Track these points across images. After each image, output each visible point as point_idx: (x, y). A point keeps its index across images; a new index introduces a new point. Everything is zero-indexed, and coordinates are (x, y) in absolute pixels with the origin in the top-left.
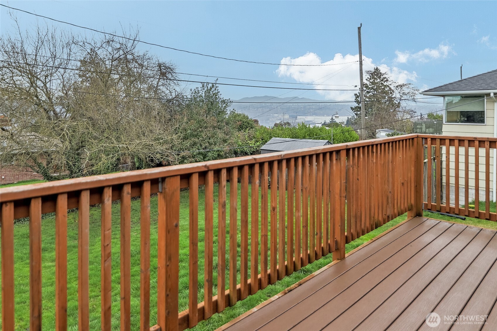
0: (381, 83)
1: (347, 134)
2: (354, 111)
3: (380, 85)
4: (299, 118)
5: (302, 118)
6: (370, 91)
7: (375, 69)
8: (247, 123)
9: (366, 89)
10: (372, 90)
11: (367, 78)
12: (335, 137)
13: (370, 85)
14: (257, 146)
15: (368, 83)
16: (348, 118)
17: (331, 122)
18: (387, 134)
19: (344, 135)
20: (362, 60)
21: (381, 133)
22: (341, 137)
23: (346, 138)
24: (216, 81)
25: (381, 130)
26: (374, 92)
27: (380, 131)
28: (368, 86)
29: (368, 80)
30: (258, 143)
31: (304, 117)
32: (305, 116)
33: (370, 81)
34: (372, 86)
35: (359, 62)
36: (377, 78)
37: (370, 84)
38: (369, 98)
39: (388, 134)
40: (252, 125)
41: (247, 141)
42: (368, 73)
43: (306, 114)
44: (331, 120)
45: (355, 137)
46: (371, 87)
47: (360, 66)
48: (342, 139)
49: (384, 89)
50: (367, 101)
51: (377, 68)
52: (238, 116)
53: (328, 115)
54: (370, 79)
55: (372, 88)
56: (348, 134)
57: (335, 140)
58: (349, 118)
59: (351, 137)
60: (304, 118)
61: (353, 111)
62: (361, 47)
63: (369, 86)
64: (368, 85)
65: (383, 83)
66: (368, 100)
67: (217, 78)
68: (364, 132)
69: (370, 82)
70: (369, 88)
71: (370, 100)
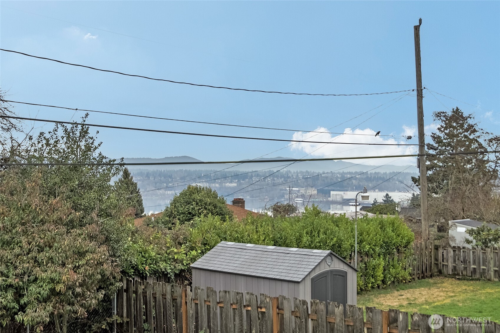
0: (464, 135)
1: (389, 230)
2: (417, 184)
3: (463, 139)
4: (333, 194)
5: (339, 195)
6: (446, 149)
7: (455, 110)
8: (213, 206)
9: (439, 146)
10: (449, 147)
11: (440, 127)
12: (366, 236)
13: (445, 139)
14: (191, 259)
15: (442, 135)
16: (413, 195)
17: (384, 201)
18: (468, 230)
19: (384, 231)
20: (423, 88)
21: (458, 228)
22: (378, 236)
23: (388, 238)
24: (84, 119)
25: (457, 222)
26: (452, 151)
27: (456, 224)
28: (442, 141)
29: (442, 129)
30: (194, 253)
31: (342, 193)
32: (344, 191)
33: (445, 131)
34: (449, 140)
35: (415, 93)
36: (458, 127)
37: (446, 136)
38: (444, 162)
39: (470, 231)
40: (222, 210)
41: (168, 248)
42: (438, 116)
43: (346, 189)
44: (384, 199)
45: (407, 236)
46: (447, 143)
47: (418, 99)
48: (380, 240)
49: (470, 145)
50: (440, 167)
51: (457, 109)
52: (198, 192)
53: (381, 190)
54: (446, 128)
55: (449, 144)
56: (393, 231)
57: (364, 243)
58: (415, 196)
59: (398, 236)
60: (341, 195)
61: (415, 185)
62: (420, 64)
63: (444, 141)
64: (442, 138)
65: (468, 135)
66: (441, 164)
67: (86, 112)
68: (425, 225)
69: (446, 134)
70: (444, 145)
71: (445, 165)
